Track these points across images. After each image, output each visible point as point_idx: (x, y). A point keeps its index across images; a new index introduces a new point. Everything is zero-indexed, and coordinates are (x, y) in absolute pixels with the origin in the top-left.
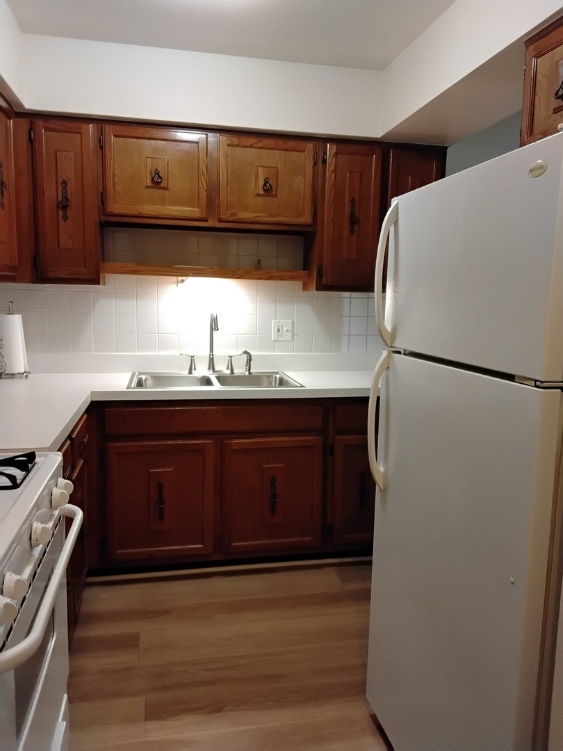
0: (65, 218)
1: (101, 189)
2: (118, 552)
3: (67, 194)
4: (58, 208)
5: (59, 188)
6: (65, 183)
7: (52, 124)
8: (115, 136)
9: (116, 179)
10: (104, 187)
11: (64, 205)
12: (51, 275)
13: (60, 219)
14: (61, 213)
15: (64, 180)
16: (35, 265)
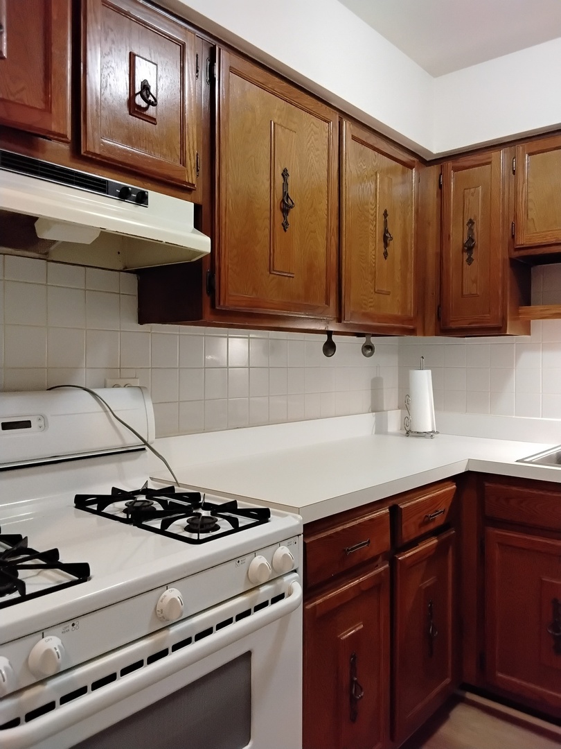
0: (470, 261)
1: (512, 220)
2: (500, 675)
3: (473, 234)
4: (463, 251)
5: (465, 229)
6: (471, 222)
7: (463, 162)
8: (530, 154)
9: (530, 205)
10: (516, 217)
11: (469, 247)
12: (453, 326)
13: (465, 262)
14: (466, 256)
15: (470, 220)
16: (440, 316)
